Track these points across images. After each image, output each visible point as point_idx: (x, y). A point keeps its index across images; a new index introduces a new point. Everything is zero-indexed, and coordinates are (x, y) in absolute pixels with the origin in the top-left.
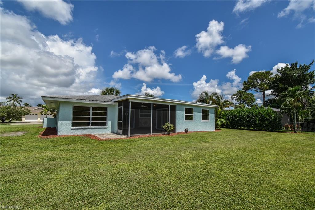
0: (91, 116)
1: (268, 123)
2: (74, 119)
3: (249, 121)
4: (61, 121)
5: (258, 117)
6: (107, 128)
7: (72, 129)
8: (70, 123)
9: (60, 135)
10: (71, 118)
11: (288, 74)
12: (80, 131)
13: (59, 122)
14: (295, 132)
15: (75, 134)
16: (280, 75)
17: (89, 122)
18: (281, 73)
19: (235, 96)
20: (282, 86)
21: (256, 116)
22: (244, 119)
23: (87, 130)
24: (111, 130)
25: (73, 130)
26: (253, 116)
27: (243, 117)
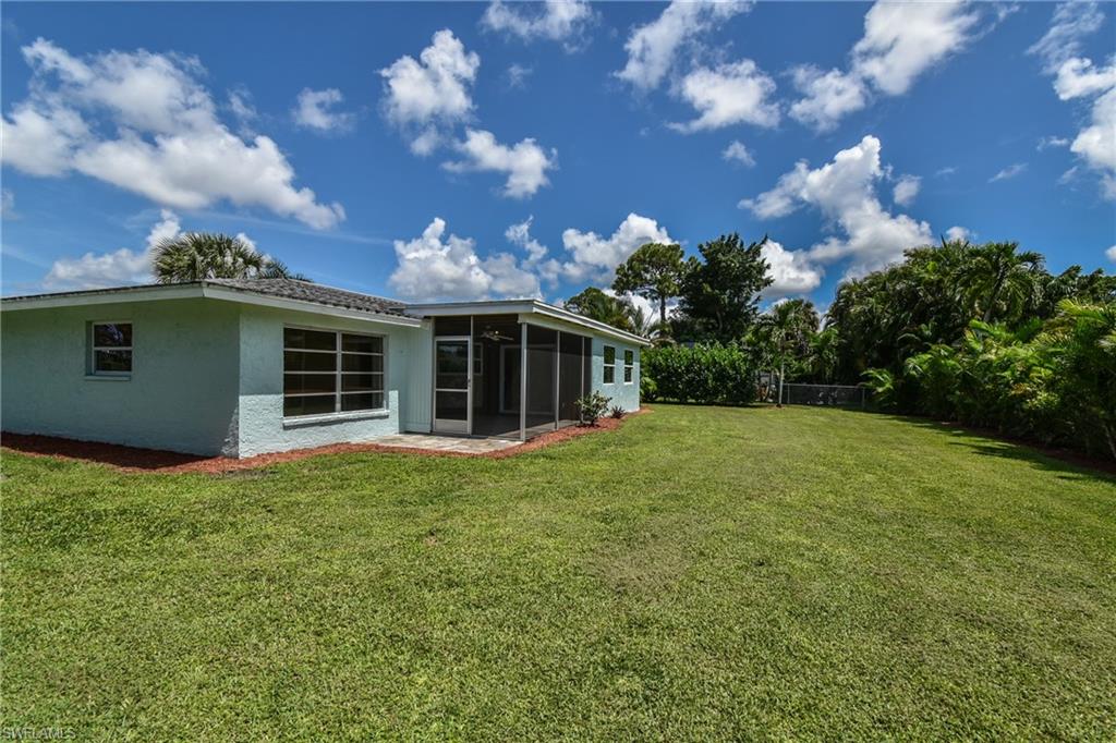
0: (339, 373)
1: (733, 386)
2: (290, 384)
3: (689, 383)
4: (247, 394)
5: (711, 372)
6: (387, 417)
7: (286, 428)
8: (278, 399)
9: (246, 455)
10: (281, 384)
11: (720, 262)
12: (314, 434)
13: (241, 398)
14: (779, 406)
15: (297, 447)
16: (703, 261)
17: (335, 396)
18: (705, 256)
19: (573, 303)
20: (709, 290)
21: (708, 368)
22: (679, 376)
23: (334, 427)
24: (397, 423)
25: (289, 432)
26: (700, 369)
27: (676, 371)
